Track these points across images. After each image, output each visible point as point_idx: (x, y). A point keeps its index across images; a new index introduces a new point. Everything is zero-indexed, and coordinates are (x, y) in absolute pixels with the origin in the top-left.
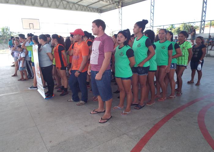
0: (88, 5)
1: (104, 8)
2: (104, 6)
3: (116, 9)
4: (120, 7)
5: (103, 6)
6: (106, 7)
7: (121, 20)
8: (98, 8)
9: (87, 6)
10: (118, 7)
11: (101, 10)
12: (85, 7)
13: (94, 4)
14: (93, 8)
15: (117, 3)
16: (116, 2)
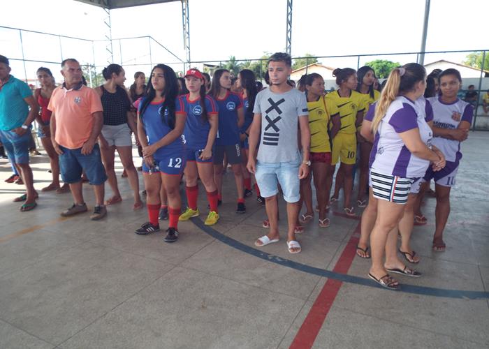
7: (187, 36)
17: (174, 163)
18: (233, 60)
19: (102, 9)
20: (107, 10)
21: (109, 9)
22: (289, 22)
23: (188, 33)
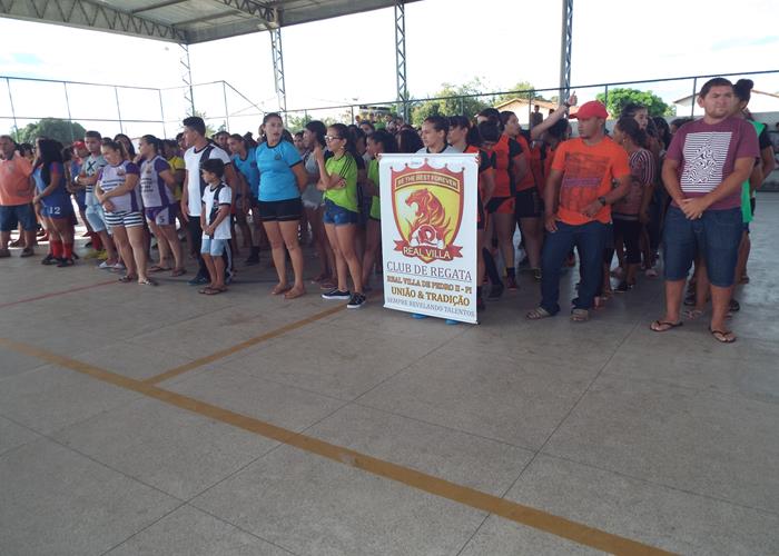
0: (138, 11)
1: (198, 26)
2: (203, 19)
3: (259, 30)
4: (274, 24)
5: (200, 16)
6: (213, 21)
7: (280, 75)
8: (173, 25)
9: (134, 12)
10: (266, 25)
11: (186, 32)
12: (125, 18)
13: (164, 8)
14: (156, 24)
15: (263, 11)
16: (258, 6)
17: (54, 211)
20: (184, 46)
21: (187, 45)
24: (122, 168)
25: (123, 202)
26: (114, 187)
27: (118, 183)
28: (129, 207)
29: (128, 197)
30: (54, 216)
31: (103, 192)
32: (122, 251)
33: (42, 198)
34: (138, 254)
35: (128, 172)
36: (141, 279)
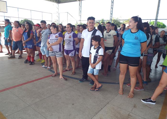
3: (76, 1)
17: (30, 46)
18: (103, 20)
19: (56, 3)
20: (58, 4)
21: (59, 3)
22: (112, 8)
23: (81, 11)
24: (57, 35)
25: (56, 48)
26: (54, 42)
27: (55, 40)
28: (58, 50)
29: (58, 46)
30: (30, 48)
31: (50, 43)
32: (54, 65)
33: (26, 42)
34: (60, 67)
35: (59, 37)
36: (61, 77)
